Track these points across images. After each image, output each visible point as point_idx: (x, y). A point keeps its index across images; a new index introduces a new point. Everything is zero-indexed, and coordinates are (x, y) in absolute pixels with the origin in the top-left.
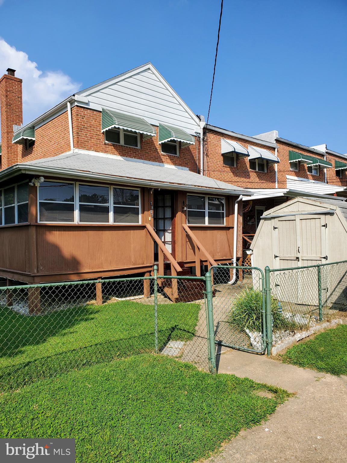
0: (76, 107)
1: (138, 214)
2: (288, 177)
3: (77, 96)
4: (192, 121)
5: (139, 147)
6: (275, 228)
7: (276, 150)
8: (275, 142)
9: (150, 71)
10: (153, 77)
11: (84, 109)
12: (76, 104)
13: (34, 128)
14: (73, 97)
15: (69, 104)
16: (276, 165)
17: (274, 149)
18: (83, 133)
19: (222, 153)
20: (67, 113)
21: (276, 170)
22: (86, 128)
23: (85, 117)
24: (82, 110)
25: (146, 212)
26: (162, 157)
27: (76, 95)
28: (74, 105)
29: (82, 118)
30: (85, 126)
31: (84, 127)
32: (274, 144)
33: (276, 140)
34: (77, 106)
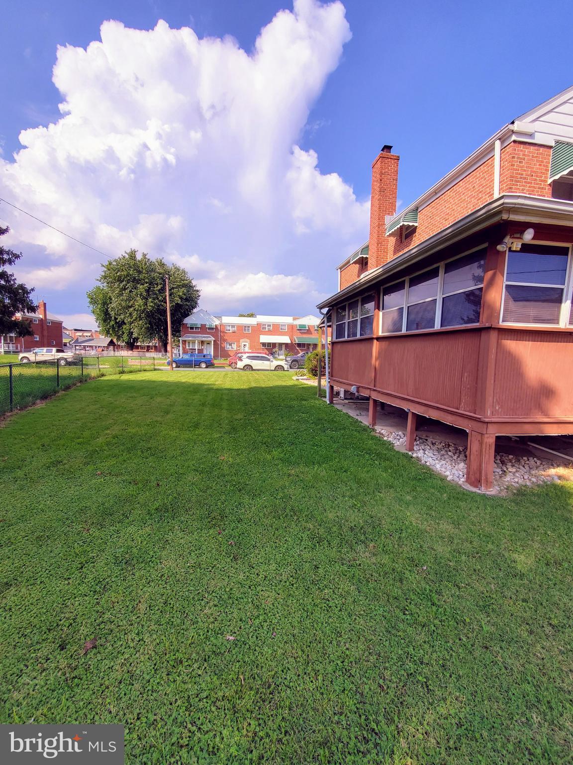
0: (512, 143)
3: (518, 125)
11: (525, 146)
12: (514, 138)
13: (417, 210)
14: (511, 127)
15: (497, 144)
18: (518, 187)
20: (493, 160)
22: (525, 178)
23: (524, 159)
24: (522, 149)
27: (516, 123)
28: (510, 142)
29: (520, 162)
30: (523, 175)
31: (521, 178)
34: (515, 142)
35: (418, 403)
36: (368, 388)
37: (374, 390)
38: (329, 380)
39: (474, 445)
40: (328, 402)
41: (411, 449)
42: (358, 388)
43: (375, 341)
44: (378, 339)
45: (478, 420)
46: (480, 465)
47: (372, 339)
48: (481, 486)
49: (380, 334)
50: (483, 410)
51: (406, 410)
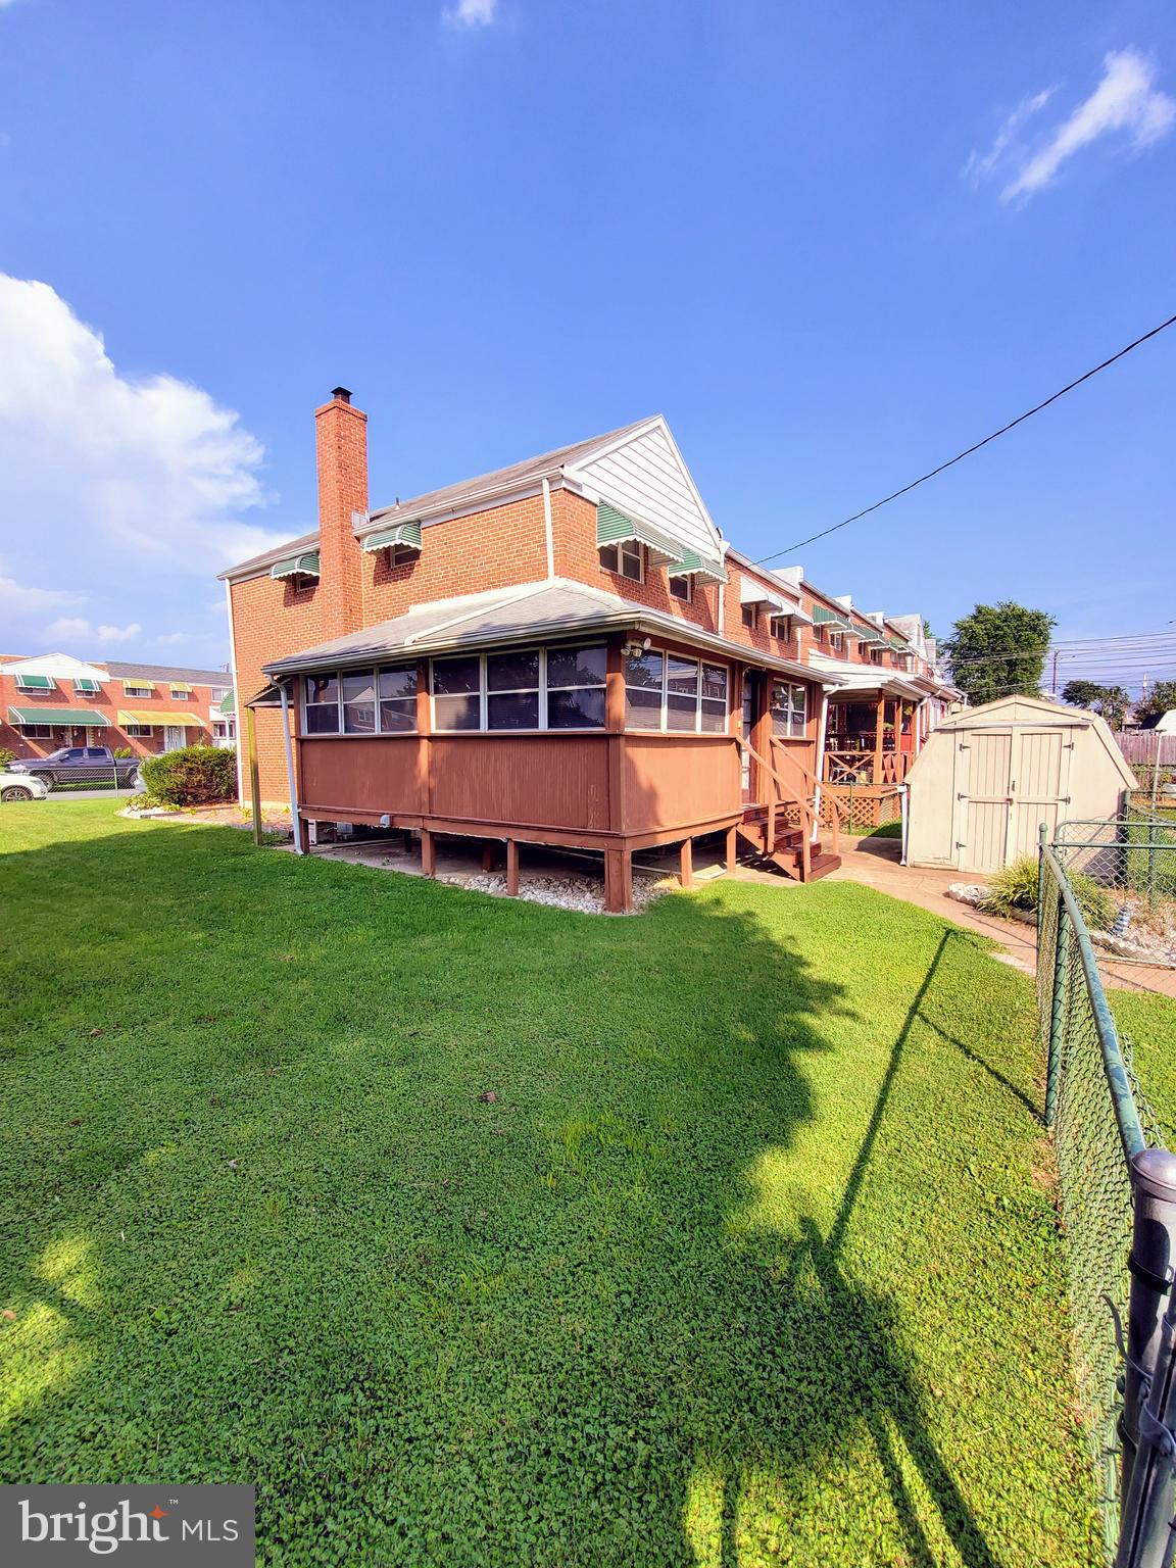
0: (560, 490)
1: (724, 715)
2: (812, 651)
3: (567, 469)
4: (708, 539)
5: (642, 581)
6: (962, 747)
7: (801, 601)
8: (799, 587)
9: (659, 431)
10: (663, 443)
11: (574, 497)
12: (564, 484)
13: (419, 524)
14: (561, 470)
15: (546, 483)
16: (799, 629)
17: (798, 599)
18: (572, 546)
19: (742, 602)
20: (543, 499)
21: (799, 638)
22: (576, 537)
23: (574, 513)
24: (571, 500)
25: (735, 712)
26: (671, 602)
27: (566, 467)
28: (558, 487)
29: (571, 515)
30: (575, 532)
32: (798, 592)
33: (801, 584)
34: (565, 489)
35: (527, 828)
36: (419, 816)
37: (433, 818)
38: (300, 810)
39: (611, 867)
40: (300, 852)
41: (516, 894)
42: (392, 818)
43: (425, 743)
44: (432, 738)
45: (613, 836)
46: (622, 886)
47: (417, 738)
48: (624, 908)
49: (434, 731)
50: (618, 824)
51: (504, 840)
